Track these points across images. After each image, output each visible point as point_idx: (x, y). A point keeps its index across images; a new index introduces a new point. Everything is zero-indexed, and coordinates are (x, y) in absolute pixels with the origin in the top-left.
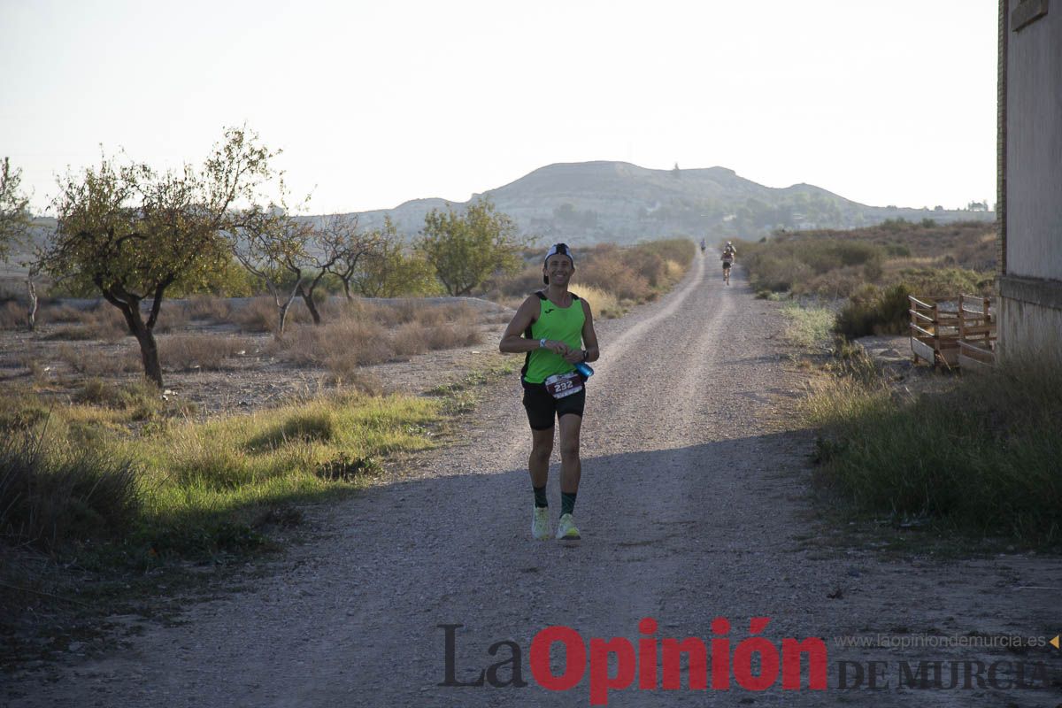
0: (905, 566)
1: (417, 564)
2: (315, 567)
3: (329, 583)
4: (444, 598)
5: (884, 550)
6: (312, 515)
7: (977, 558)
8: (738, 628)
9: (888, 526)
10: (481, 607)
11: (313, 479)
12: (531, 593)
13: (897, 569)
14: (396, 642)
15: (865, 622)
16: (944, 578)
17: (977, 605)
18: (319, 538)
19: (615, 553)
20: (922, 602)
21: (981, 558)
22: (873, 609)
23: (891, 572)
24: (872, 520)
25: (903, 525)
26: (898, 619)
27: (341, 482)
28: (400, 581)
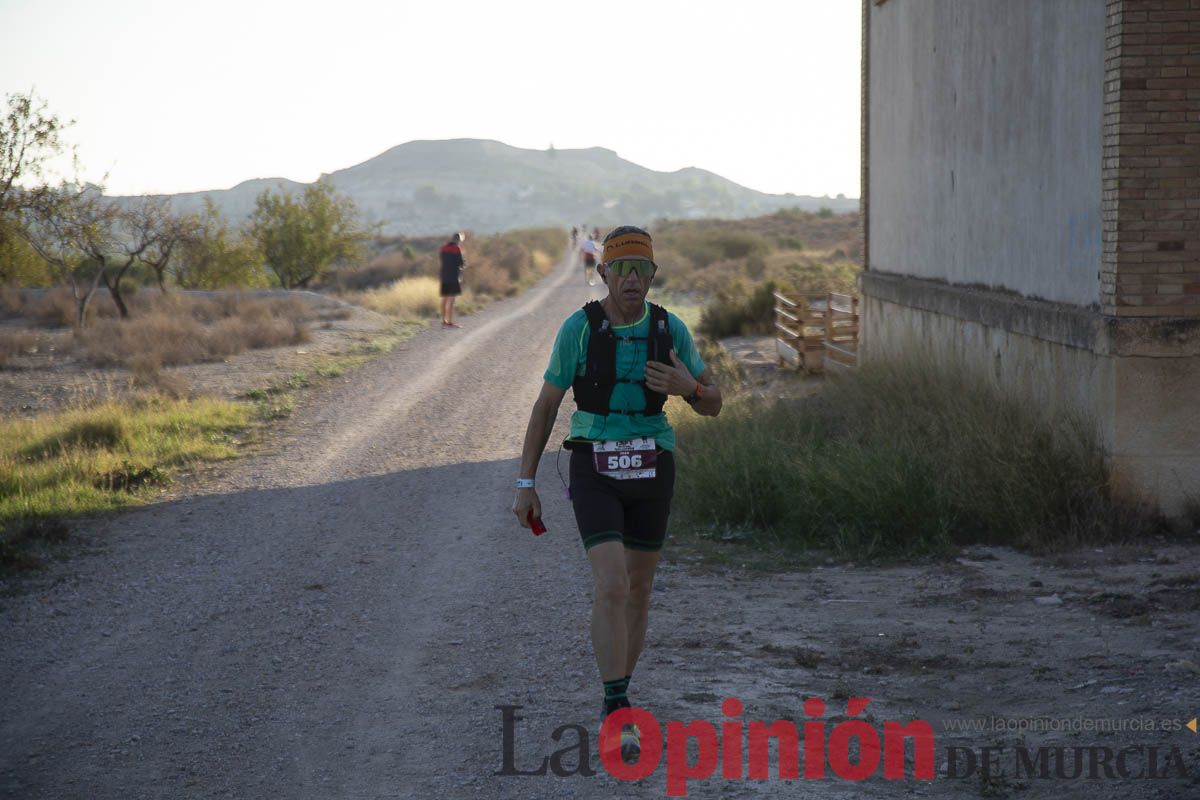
0: (716, 580)
1: (192, 583)
2: (76, 585)
3: (88, 604)
4: (214, 617)
5: (698, 564)
6: (84, 529)
7: (793, 571)
8: (525, 645)
9: (708, 539)
10: (252, 625)
11: (91, 490)
12: (310, 612)
13: (707, 583)
14: (151, 663)
15: (658, 637)
16: (755, 592)
17: (778, 619)
18: (85, 554)
19: (413, 569)
20: (724, 616)
21: (798, 571)
22: (670, 624)
23: (700, 586)
24: (693, 532)
25: (724, 538)
26: (693, 634)
27: (122, 494)
28: (170, 600)
